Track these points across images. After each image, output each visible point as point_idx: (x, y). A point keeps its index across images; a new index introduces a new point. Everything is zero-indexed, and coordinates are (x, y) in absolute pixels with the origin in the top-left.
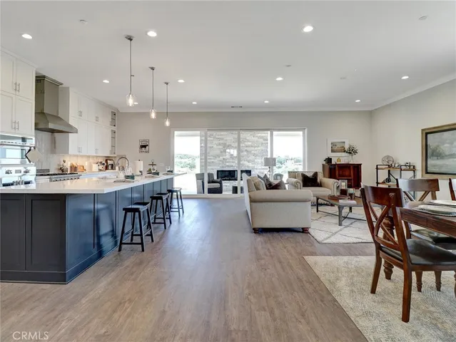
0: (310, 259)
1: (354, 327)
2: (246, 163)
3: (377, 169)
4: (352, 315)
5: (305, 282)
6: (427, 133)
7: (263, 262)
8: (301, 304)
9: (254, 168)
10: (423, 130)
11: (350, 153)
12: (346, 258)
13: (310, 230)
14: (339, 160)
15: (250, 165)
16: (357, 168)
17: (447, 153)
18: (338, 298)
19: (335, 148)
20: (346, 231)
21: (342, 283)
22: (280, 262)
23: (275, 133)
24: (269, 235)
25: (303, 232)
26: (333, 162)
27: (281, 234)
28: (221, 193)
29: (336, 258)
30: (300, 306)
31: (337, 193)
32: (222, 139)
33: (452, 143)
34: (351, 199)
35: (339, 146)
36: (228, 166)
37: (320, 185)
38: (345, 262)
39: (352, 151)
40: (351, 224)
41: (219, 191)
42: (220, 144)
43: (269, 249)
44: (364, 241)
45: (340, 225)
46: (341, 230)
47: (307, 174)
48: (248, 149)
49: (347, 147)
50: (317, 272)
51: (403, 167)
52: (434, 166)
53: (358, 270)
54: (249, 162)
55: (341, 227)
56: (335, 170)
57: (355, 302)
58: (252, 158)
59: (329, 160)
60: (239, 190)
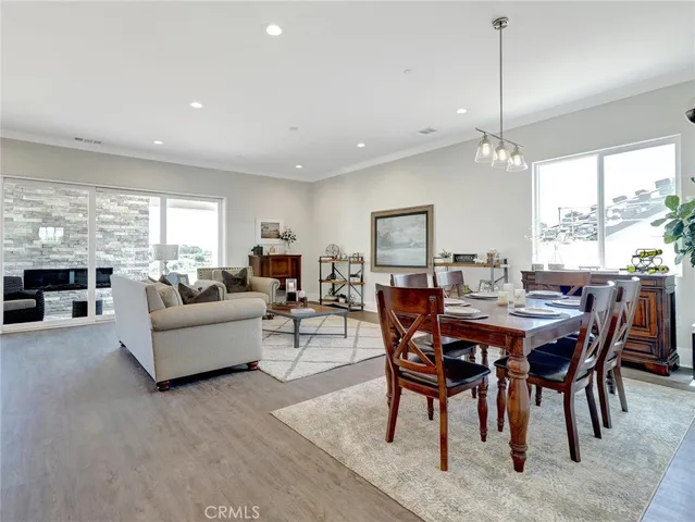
0: (284, 413)
1: (401, 508)
2: (102, 255)
3: (320, 261)
4: (386, 488)
5: (296, 460)
6: (377, 217)
7: (204, 447)
8: (311, 506)
9: (119, 264)
10: (372, 213)
11: (287, 239)
12: (329, 397)
13: (260, 365)
14: (273, 249)
15: (110, 257)
16: (296, 260)
17: (397, 242)
18: (356, 469)
19: (267, 232)
20: (307, 354)
21: (347, 441)
22: (238, 436)
23: (169, 201)
24: (191, 388)
25: (249, 370)
26: (265, 254)
27: (215, 382)
28: (41, 319)
29: (317, 400)
30: (310, 510)
31: (283, 300)
32: (39, 204)
33: (401, 230)
34: (305, 306)
35: (272, 228)
36: (56, 261)
37: (250, 289)
38: (331, 404)
39: (287, 238)
40: (309, 342)
41: (36, 314)
42: (32, 214)
43: (204, 417)
44: (337, 365)
45: (297, 346)
46: (300, 354)
47: (229, 271)
48: (105, 227)
49: (281, 232)
50: (305, 433)
51: (352, 259)
52: (384, 256)
53: (355, 411)
54: (107, 252)
55: (300, 349)
56: (267, 264)
57: (379, 465)
58: (113, 244)
59: (258, 250)
60: (91, 308)
